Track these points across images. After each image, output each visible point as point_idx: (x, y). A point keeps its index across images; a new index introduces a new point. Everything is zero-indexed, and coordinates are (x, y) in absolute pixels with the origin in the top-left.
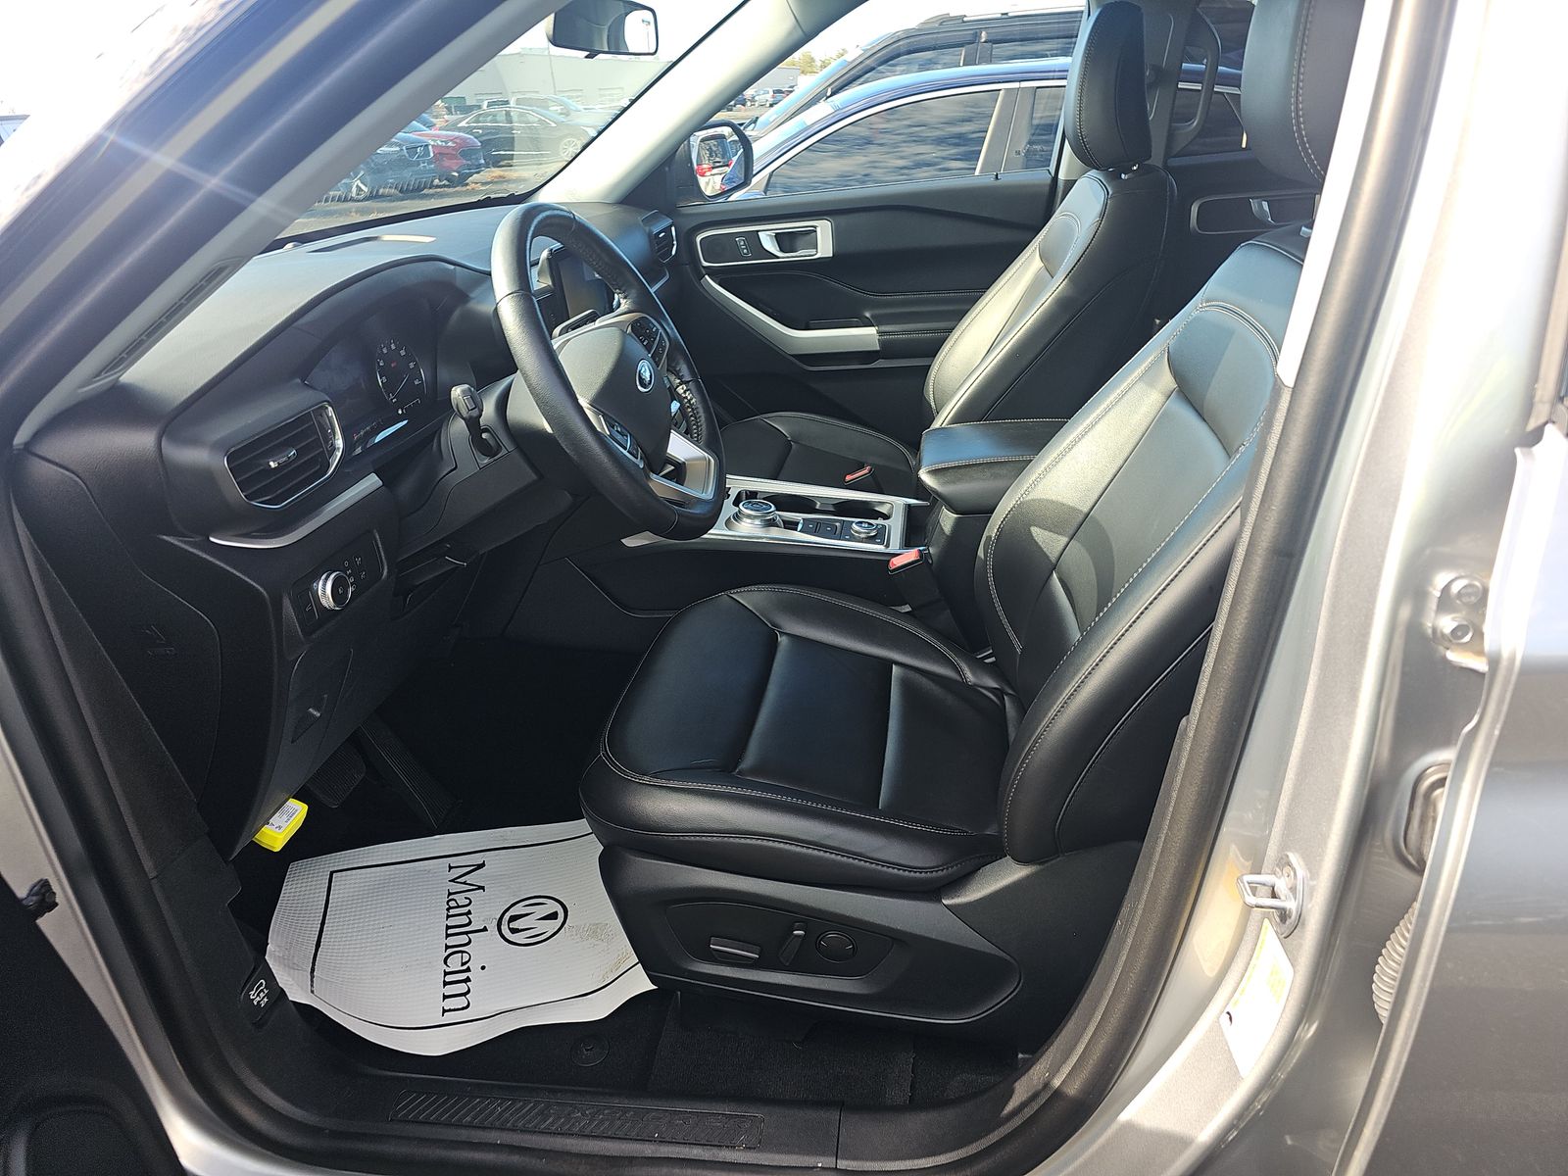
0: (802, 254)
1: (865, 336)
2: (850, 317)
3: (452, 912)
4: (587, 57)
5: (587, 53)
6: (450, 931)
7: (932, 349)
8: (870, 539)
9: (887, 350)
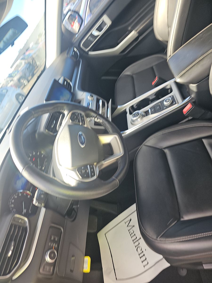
0: (105, 29)
1: (133, 34)
2: (126, 33)
3: (132, 236)
4: (12, 46)
5: (11, 45)
6: (134, 241)
7: (151, 24)
8: (172, 104)
9: (140, 33)
